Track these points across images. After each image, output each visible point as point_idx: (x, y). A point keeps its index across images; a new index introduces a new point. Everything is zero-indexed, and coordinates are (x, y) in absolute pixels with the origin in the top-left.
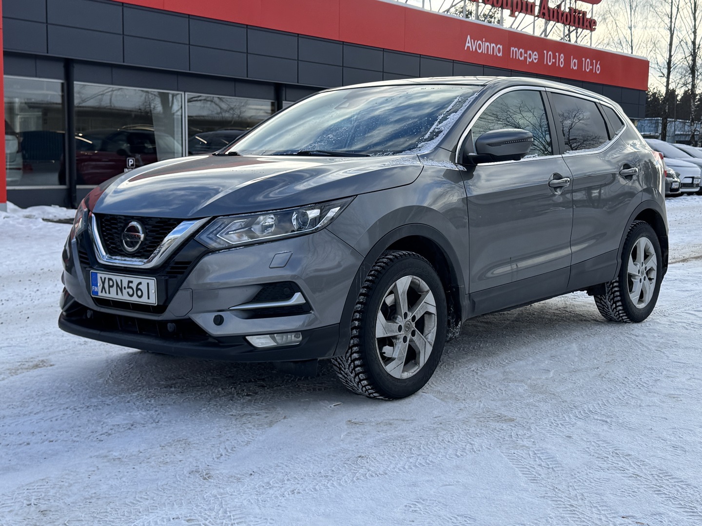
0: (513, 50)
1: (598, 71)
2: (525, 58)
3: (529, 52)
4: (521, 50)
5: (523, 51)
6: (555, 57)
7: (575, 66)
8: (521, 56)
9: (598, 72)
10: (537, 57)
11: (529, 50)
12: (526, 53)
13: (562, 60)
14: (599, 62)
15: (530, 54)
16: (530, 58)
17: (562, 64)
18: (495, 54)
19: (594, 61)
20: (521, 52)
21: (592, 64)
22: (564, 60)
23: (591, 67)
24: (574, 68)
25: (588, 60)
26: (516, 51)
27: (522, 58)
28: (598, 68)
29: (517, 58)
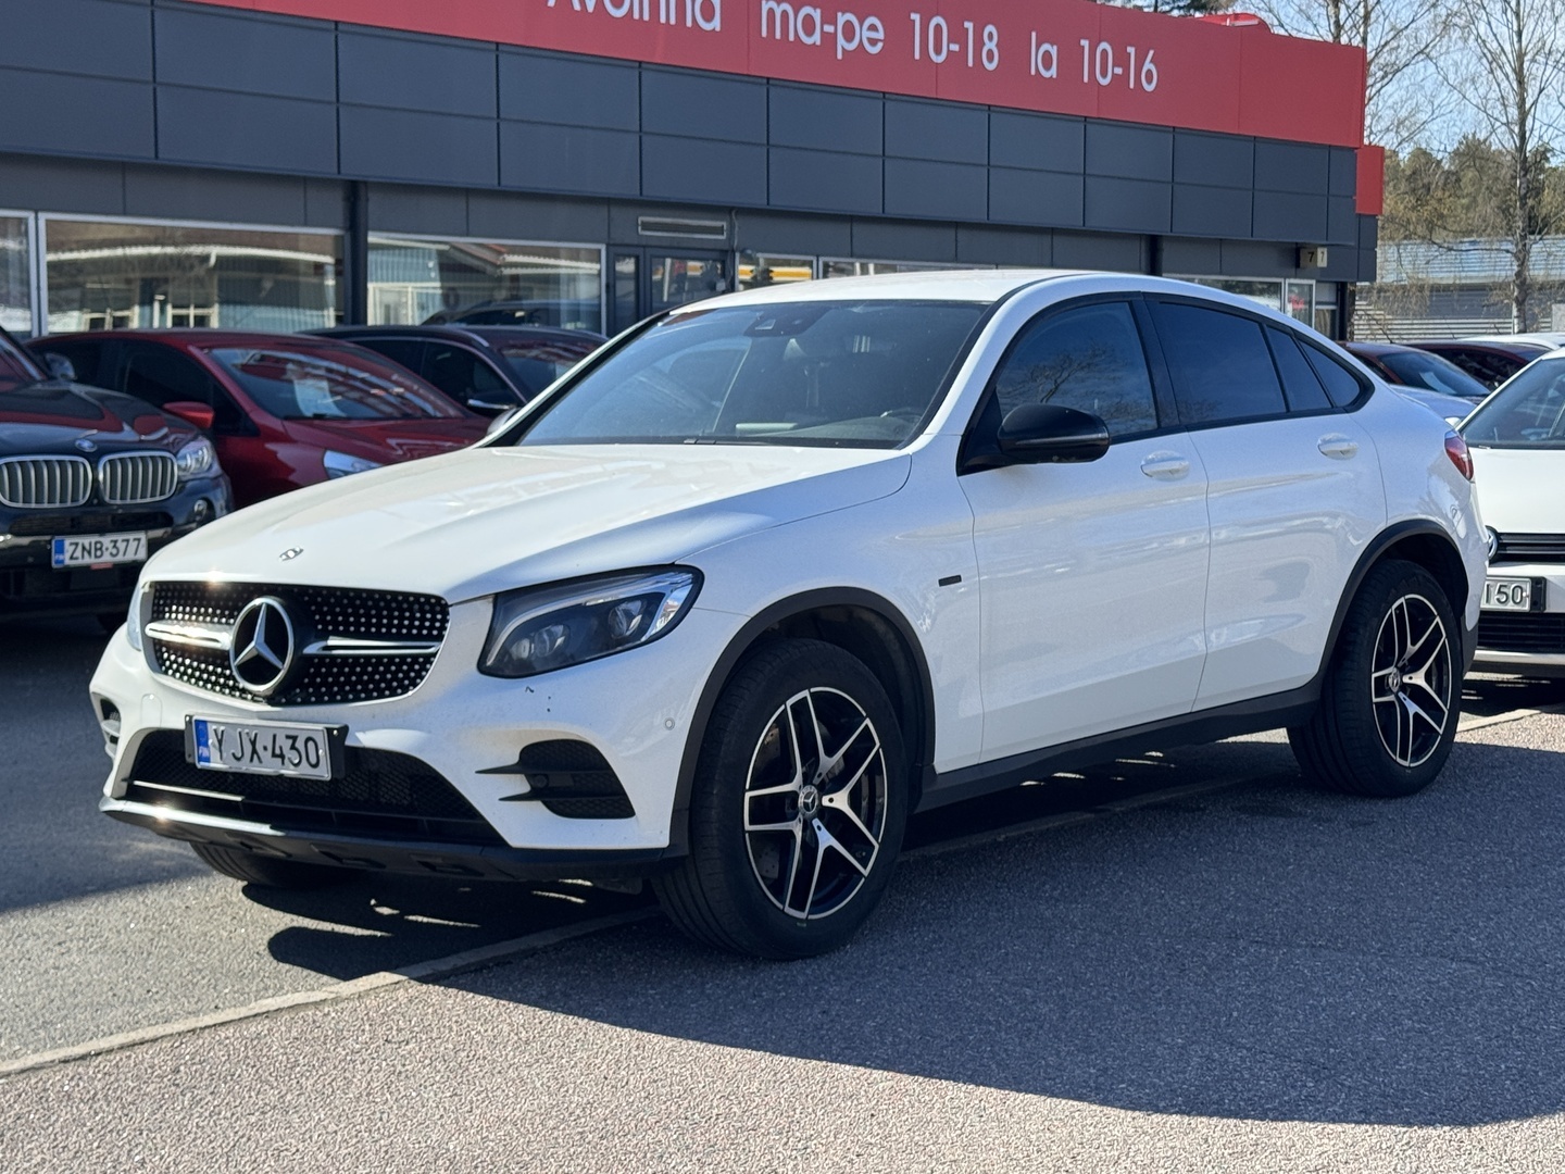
0: (771, 12)
1: (1149, 81)
2: (830, 40)
3: (842, 18)
4: (807, 10)
5: (817, 15)
6: (958, 35)
7: (1047, 66)
8: (809, 31)
9: (1150, 88)
10: (880, 35)
11: (844, 13)
12: (829, 18)
13: (990, 45)
14: (1151, 52)
15: (848, 24)
16: (849, 36)
17: (990, 59)
18: (689, 23)
19: (1131, 50)
20: (808, 21)
21: (1121, 60)
22: (997, 45)
23: (1119, 71)
24: (1046, 74)
25: (1104, 45)
26: (785, 14)
27: (816, 38)
28: (1149, 72)
29: (791, 38)
